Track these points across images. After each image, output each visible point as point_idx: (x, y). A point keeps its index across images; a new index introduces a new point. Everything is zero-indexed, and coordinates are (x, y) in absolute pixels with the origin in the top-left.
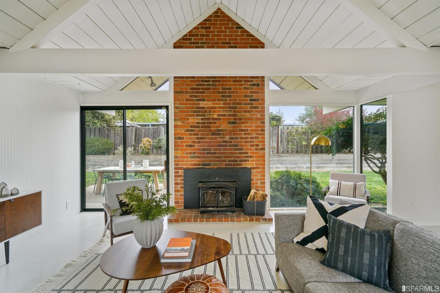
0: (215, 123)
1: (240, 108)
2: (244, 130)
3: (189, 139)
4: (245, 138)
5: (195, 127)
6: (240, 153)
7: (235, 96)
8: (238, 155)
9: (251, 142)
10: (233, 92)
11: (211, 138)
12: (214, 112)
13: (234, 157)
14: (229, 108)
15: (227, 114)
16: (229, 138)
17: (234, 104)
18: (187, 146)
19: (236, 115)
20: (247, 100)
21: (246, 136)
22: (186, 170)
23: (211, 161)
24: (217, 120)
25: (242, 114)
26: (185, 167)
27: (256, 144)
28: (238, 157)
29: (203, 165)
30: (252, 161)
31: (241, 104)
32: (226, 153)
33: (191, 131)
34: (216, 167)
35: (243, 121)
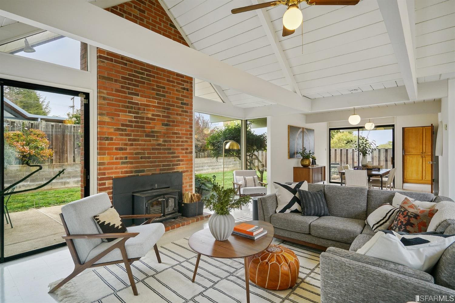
0: (150, 123)
1: (173, 110)
2: (176, 133)
3: (119, 140)
4: (177, 142)
5: (127, 126)
6: (173, 157)
7: (168, 97)
8: (171, 159)
9: (182, 145)
10: (167, 92)
11: (145, 141)
12: (148, 110)
13: (168, 161)
14: (164, 108)
15: (161, 114)
16: (163, 140)
17: (168, 104)
18: (116, 149)
19: (169, 117)
20: (178, 103)
21: (178, 139)
22: (116, 181)
23: (145, 167)
24: (151, 120)
25: (174, 116)
26: (113, 176)
27: (186, 147)
28: (171, 161)
29: (136, 172)
30: (183, 165)
31: (173, 106)
32: (159, 157)
33: (122, 130)
34: (150, 173)
35: (175, 124)
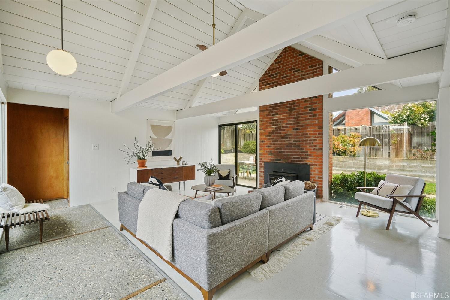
0: (284, 130)
1: (302, 117)
2: (305, 134)
3: (268, 142)
4: (305, 141)
5: (271, 133)
6: (302, 152)
7: (298, 109)
8: (301, 154)
9: (310, 144)
10: (296, 106)
11: (282, 141)
12: (283, 122)
13: (298, 155)
14: (295, 118)
15: (292, 122)
16: (294, 140)
17: (297, 114)
18: (267, 146)
19: (299, 123)
20: (307, 110)
21: (306, 139)
22: (266, 163)
23: (281, 158)
24: (285, 128)
25: (303, 122)
26: (265, 161)
27: (314, 145)
28: (300, 155)
29: (276, 160)
30: (311, 159)
31: (302, 114)
32: (291, 152)
33: (269, 136)
34: (284, 162)
35: (304, 127)
